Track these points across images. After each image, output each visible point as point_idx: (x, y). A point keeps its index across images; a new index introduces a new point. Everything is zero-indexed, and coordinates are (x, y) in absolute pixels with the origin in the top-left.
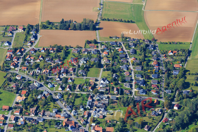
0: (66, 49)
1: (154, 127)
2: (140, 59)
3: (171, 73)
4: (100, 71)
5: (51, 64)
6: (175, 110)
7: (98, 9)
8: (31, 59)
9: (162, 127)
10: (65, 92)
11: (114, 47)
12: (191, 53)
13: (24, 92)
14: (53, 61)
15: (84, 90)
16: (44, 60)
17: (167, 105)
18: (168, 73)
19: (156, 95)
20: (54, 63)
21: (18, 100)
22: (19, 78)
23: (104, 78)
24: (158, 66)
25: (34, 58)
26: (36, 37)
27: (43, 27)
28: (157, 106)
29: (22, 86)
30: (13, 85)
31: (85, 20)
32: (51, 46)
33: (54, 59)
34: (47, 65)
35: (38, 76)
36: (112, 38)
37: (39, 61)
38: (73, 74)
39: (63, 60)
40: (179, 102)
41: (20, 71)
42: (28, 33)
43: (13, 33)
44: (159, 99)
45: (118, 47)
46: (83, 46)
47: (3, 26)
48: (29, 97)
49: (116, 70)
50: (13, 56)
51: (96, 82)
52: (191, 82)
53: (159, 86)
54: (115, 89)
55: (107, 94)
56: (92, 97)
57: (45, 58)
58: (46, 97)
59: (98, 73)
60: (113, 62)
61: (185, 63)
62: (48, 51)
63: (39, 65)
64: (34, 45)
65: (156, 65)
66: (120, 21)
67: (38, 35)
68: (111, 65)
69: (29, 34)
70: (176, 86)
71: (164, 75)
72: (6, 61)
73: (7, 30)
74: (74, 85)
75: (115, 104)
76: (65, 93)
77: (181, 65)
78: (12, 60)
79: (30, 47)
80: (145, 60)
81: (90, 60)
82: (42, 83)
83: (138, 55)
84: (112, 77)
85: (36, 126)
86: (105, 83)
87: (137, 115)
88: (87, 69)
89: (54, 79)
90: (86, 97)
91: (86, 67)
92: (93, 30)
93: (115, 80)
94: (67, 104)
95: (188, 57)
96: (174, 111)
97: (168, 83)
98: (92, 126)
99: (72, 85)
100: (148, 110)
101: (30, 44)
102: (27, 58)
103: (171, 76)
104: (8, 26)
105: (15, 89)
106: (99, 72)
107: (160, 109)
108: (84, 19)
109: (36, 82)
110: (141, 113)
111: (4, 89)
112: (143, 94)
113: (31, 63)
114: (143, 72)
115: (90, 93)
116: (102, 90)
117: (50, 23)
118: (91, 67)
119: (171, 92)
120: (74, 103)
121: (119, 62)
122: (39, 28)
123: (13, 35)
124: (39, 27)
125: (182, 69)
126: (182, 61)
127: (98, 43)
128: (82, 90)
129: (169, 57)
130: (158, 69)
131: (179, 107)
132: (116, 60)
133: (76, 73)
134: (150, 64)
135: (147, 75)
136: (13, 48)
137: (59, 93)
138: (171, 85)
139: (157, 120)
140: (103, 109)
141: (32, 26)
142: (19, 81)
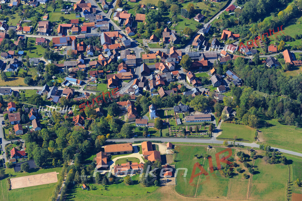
1: (211, 17)
9: (222, 17)
85: (35, 9)
98: (116, 11)
139: (218, 8)
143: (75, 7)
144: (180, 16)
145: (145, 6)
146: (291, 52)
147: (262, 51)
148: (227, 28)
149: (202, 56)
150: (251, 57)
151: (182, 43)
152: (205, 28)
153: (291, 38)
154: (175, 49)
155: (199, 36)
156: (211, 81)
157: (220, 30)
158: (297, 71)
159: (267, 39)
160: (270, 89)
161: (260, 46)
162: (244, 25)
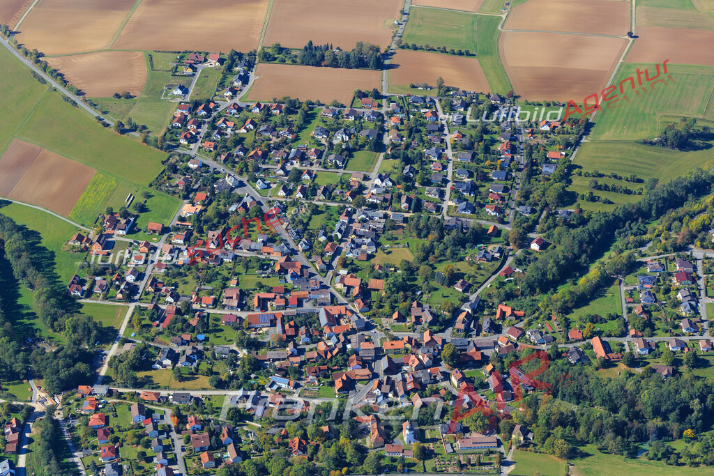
0: (306, 109)
1: (479, 285)
2: (471, 136)
3: (537, 170)
4: (378, 159)
5: (270, 140)
6: (534, 250)
7: (396, 22)
8: (227, 127)
9: (495, 285)
10: (291, 200)
11: (416, 107)
12: (593, 130)
13: (201, 195)
14: (275, 133)
15: (334, 198)
16: (255, 130)
17: (516, 239)
18: (532, 171)
19: (496, 216)
20: (278, 137)
21: (185, 212)
22: (196, 166)
23: (384, 174)
24: (511, 153)
25: (235, 125)
26: (245, 79)
27: (263, 59)
28: (494, 239)
29: (199, 183)
30: (178, 180)
31: (361, 45)
32: (275, 100)
33: (278, 129)
34: (260, 141)
35: (237, 163)
36: (416, 87)
37: (245, 131)
38: (317, 162)
39: (299, 132)
40: (544, 234)
41: (199, 151)
42: (230, 69)
43: (196, 68)
44: (500, 226)
45: (426, 108)
46: (347, 102)
47: (176, 52)
48: (210, 208)
49: (412, 159)
50: (188, 118)
51: (363, 183)
52: (580, 192)
53: (507, 198)
54: (404, 199)
55: (385, 208)
56: (349, 214)
57: (260, 125)
58: (247, 210)
59: (373, 163)
60: (410, 140)
61: (574, 150)
62: (269, 109)
63: (243, 139)
64: (239, 96)
65: (506, 151)
66: (442, 52)
67: (251, 74)
68: (403, 147)
69: (231, 71)
70: (543, 199)
71: (520, 175)
72: (173, 127)
73: (183, 61)
74: (314, 186)
75: (399, 231)
76: (291, 202)
77: (564, 153)
78: (186, 126)
79: (229, 101)
80: (482, 139)
81: (359, 134)
82: (244, 179)
83: (470, 127)
84: (402, 171)
85: (217, 270)
86: (384, 184)
87: (444, 258)
88: (348, 153)
89: (271, 171)
90: (336, 212)
91: (347, 149)
92: (376, 69)
93: (407, 179)
94: (293, 225)
95: (584, 137)
96: (530, 254)
97: (527, 192)
98: (339, 275)
99: (310, 186)
100: (472, 247)
101: (231, 93)
102: (220, 123)
103: (537, 176)
104: (186, 52)
105: (182, 188)
106: (374, 160)
107: (497, 246)
108: (357, 43)
109: (229, 175)
110: (454, 254)
111: (157, 189)
112: (467, 213)
113: (227, 134)
114: (474, 164)
115: (347, 206)
116: (375, 201)
117: (280, 50)
118: (359, 150)
119: (529, 210)
120: (307, 224)
121: (422, 140)
122: (255, 61)
123: (196, 73)
124: (255, 58)
125: (565, 163)
126: (568, 145)
127: (382, 97)
128: (329, 199)
129: (540, 136)
130: (508, 161)
131: (544, 246)
132: (417, 135)
133: (322, 160)
134: (492, 148)
135: (483, 172)
136: (192, 101)
137: (279, 202)
138: (535, 195)
139: (488, 271)
140: (369, 240)
141: (240, 56)
142: (193, 172)
143: (277, 268)
144: (434, 283)
145: (380, 267)
146: (604, 339)
147: (560, 338)
148: (504, 301)
149: (472, 344)
150: (544, 347)
151: (441, 325)
152: (473, 302)
153: (601, 319)
154: (431, 334)
155: (464, 314)
156: (488, 383)
157: (493, 304)
158: (615, 369)
159: (566, 320)
160: (579, 397)
161: (557, 330)
162: (528, 297)
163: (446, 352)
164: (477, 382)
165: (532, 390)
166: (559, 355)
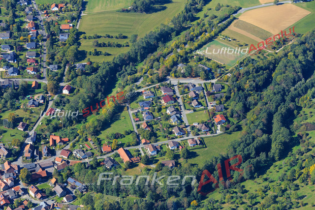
1: (34, 124)
2: (7, 21)
3: (56, 39)
6: (65, 95)
9: (45, 122)
12: (87, 6)
17: (52, 88)
18: (52, 40)
19: (35, 74)
24: (36, 29)
28: (37, 91)
40: (70, 82)
44: (39, 81)
52: (88, 50)
53: (39, 61)
61: (78, 22)
65: (32, 28)
70: (64, 58)
71: (45, 43)
77: (71, 25)
80: (14, 22)
83: (4, 15)
87: (5, 109)
95: (83, 12)
96: (63, 97)
97: (52, 55)
100: (23, 98)
103: (56, 43)
107: (41, 95)
110: (12, 105)
112: (14, 75)
114: (12, 40)
119: (57, 68)
125: (74, 32)
126: (73, 19)
129: (52, 15)
130: (35, 35)
131: (71, 90)
134: (22, 27)
135: (19, 45)
138: (58, 57)
144: (3, 128)
147: (96, 152)
149: (38, 166)
150: (87, 160)
152: (33, 136)
153: (121, 135)
154: (9, 163)
155: (29, 146)
157: (46, 136)
159: (98, 139)
160: (118, 191)
161: (93, 147)
162: (68, 128)
163: (23, 175)
164: (47, 192)
165: (86, 191)
166: (98, 164)
